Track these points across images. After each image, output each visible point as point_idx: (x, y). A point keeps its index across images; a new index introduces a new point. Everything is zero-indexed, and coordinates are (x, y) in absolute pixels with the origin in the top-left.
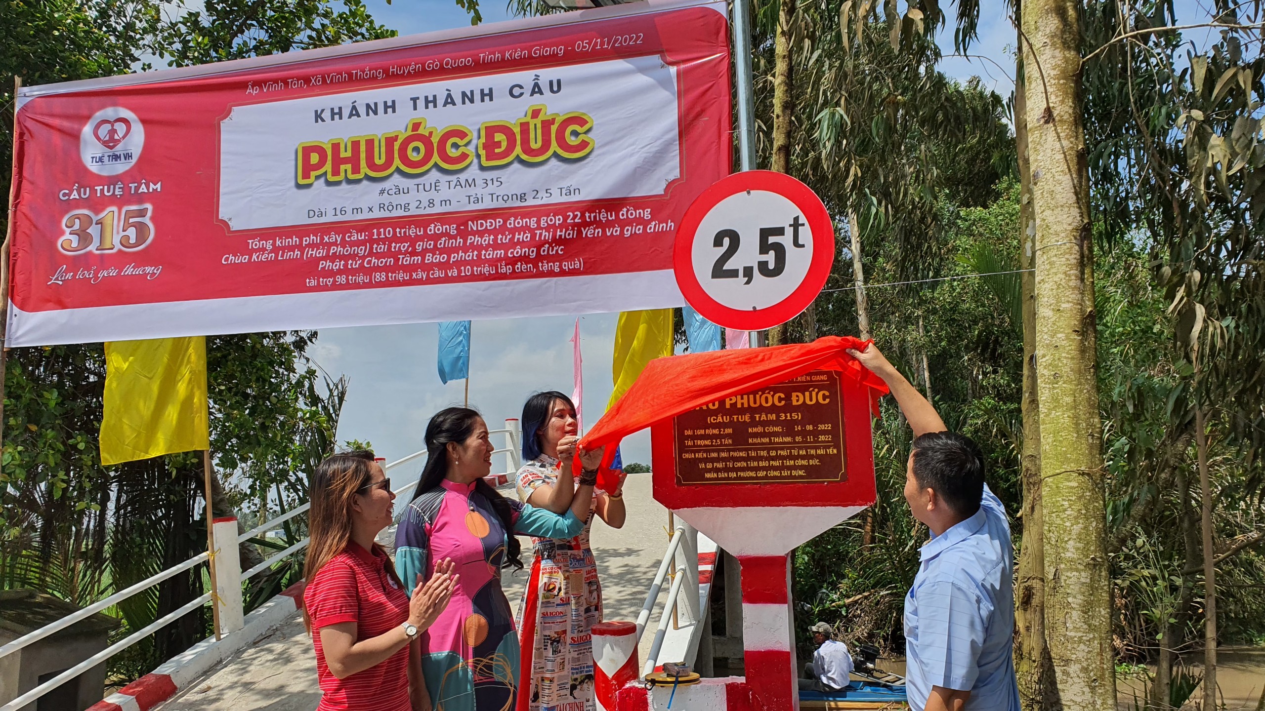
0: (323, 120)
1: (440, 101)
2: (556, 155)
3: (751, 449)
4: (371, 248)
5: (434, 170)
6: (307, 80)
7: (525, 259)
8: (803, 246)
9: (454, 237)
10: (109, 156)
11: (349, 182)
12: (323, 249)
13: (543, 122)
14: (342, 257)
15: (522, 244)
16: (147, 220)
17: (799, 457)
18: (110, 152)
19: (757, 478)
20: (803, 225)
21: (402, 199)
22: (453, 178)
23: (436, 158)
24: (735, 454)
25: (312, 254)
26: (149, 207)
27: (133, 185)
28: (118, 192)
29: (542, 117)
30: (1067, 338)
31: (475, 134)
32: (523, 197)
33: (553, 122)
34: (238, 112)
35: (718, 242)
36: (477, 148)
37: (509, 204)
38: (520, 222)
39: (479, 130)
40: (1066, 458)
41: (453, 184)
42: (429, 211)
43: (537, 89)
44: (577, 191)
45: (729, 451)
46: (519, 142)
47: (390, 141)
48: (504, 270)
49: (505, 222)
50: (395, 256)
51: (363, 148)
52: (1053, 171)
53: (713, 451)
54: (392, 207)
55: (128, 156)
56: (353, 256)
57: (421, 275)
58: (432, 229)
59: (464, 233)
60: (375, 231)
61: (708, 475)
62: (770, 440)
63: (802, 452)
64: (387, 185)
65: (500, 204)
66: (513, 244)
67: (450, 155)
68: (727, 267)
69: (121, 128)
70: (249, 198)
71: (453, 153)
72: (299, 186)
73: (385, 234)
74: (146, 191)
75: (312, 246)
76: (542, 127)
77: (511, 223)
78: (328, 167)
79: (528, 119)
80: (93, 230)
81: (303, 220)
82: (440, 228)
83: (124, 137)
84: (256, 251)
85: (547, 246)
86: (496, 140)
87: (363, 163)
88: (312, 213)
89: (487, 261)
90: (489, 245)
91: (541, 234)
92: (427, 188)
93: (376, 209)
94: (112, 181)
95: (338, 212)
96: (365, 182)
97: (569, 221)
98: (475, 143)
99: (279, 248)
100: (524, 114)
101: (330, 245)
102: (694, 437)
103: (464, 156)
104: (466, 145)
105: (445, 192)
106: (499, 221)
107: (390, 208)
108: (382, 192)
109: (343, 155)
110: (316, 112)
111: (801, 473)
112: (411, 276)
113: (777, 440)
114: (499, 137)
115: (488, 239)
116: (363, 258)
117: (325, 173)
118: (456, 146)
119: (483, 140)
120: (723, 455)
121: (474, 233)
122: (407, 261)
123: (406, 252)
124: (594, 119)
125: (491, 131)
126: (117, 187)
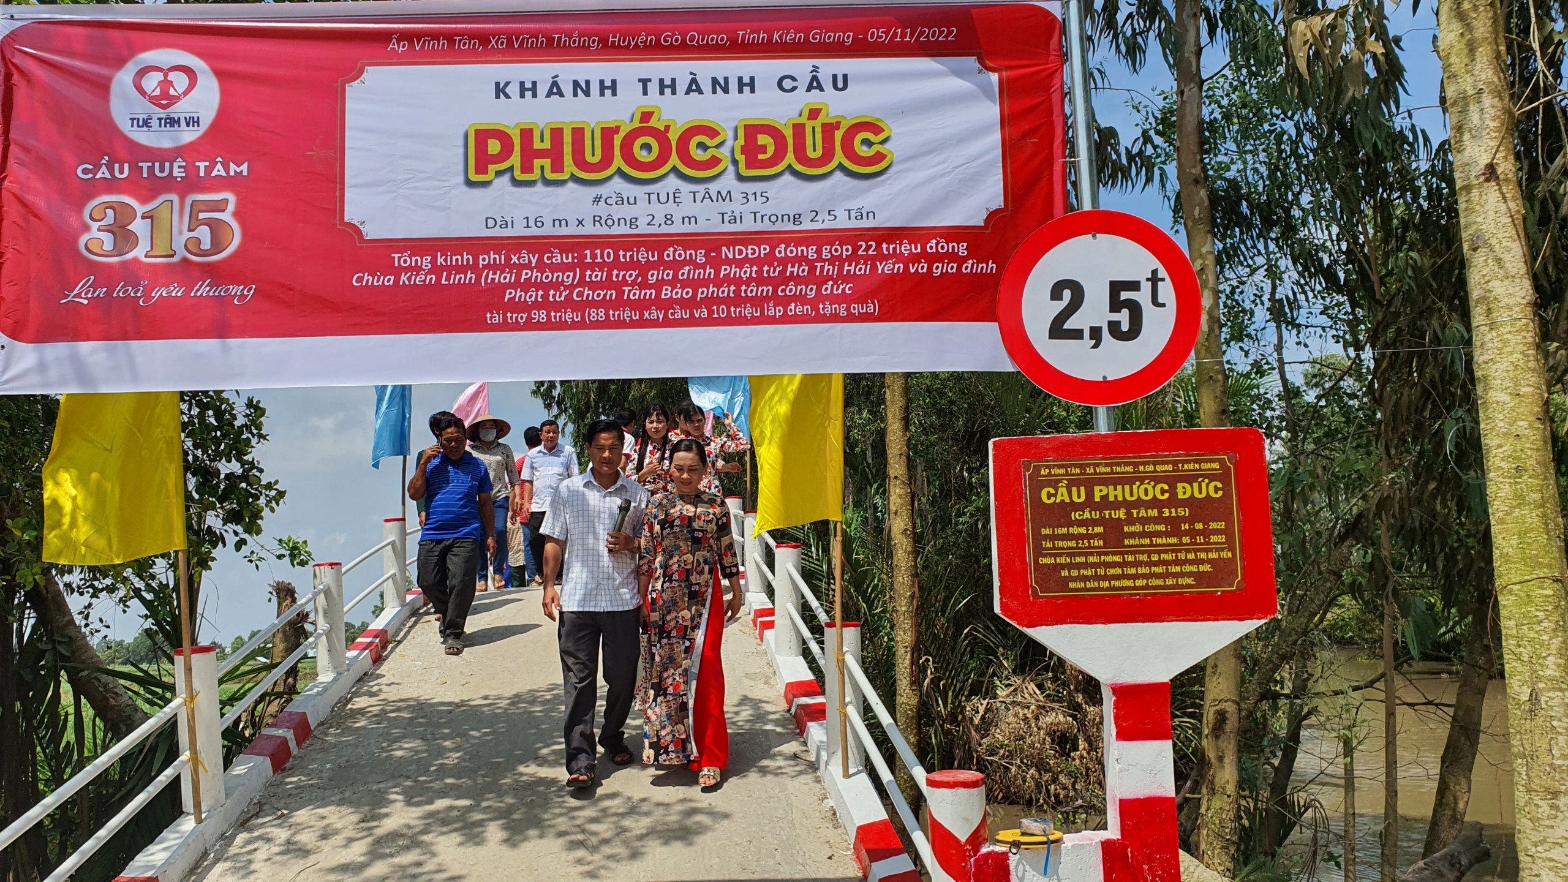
0: (507, 96)
1: (682, 87)
2: (841, 167)
3: (1127, 553)
4: (583, 276)
5: (672, 176)
6: (483, 39)
7: (801, 299)
8: (1163, 305)
9: (703, 267)
10: (160, 119)
11: (547, 183)
12: (511, 272)
13: (824, 125)
14: (539, 285)
15: (798, 280)
16: (227, 216)
17: (1186, 562)
18: (159, 113)
19: (1135, 588)
20: (1163, 280)
21: (627, 212)
22: (700, 188)
23: (674, 160)
24: (1108, 559)
25: (493, 279)
26: (231, 198)
27: (202, 165)
28: (178, 173)
29: (822, 119)
30: (1531, 426)
31: (730, 134)
32: (797, 218)
33: (837, 126)
34: (374, 75)
35: (1056, 294)
36: (733, 151)
37: (779, 226)
38: (793, 251)
39: (736, 129)
40: (1537, 562)
41: (699, 197)
42: (665, 229)
43: (815, 84)
44: (871, 215)
45: (1099, 554)
46: (791, 148)
47: (608, 133)
48: (771, 313)
49: (772, 250)
50: (618, 286)
51: (568, 138)
52: (1500, 236)
53: (1080, 554)
54: (610, 221)
55: (193, 121)
56: (556, 285)
57: (656, 314)
58: (669, 254)
59: (716, 263)
60: (588, 252)
61: (1071, 585)
62: (1151, 541)
63: (1191, 556)
64: (603, 190)
65: (767, 226)
66: (784, 279)
67: (696, 158)
68: (1069, 325)
69: (180, 81)
70: (394, 195)
71: (698, 155)
72: (470, 183)
73: (602, 257)
74: (224, 174)
75: (493, 267)
76: (823, 132)
77: (781, 251)
78: (515, 160)
79: (804, 119)
80: (139, 226)
81: (478, 230)
82: (681, 254)
83: (186, 93)
84: (407, 269)
85: (831, 283)
86: (759, 143)
87: (568, 159)
88: (491, 223)
89: (748, 300)
90: (750, 280)
91: (822, 268)
92: (663, 199)
93: (588, 223)
94: (164, 156)
95: (532, 223)
96: (571, 185)
97: (860, 253)
98: (730, 145)
99: (443, 268)
100: (797, 113)
101: (520, 267)
102: (1053, 538)
103: (715, 161)
104: (717, 146)
105: (688, 207)
106: (765, 249)
107: (610, 222)
108: (597, 200)
109: (537, 145)
110: (497, 84)
111: (1190, 581)
112: (642, 315)
113: (1159, 541)
114: (763, 139)
115: (748, 271)
116: (572, 287)
117: (512, 167)
118: (702, 146)
119: (741, 141)
120: (1091, 559)
121: (729, 262)
122: (635, 294)
123: (634, 283)
124: (894, 128)
125: (752, 131)
126: (176, 165)
